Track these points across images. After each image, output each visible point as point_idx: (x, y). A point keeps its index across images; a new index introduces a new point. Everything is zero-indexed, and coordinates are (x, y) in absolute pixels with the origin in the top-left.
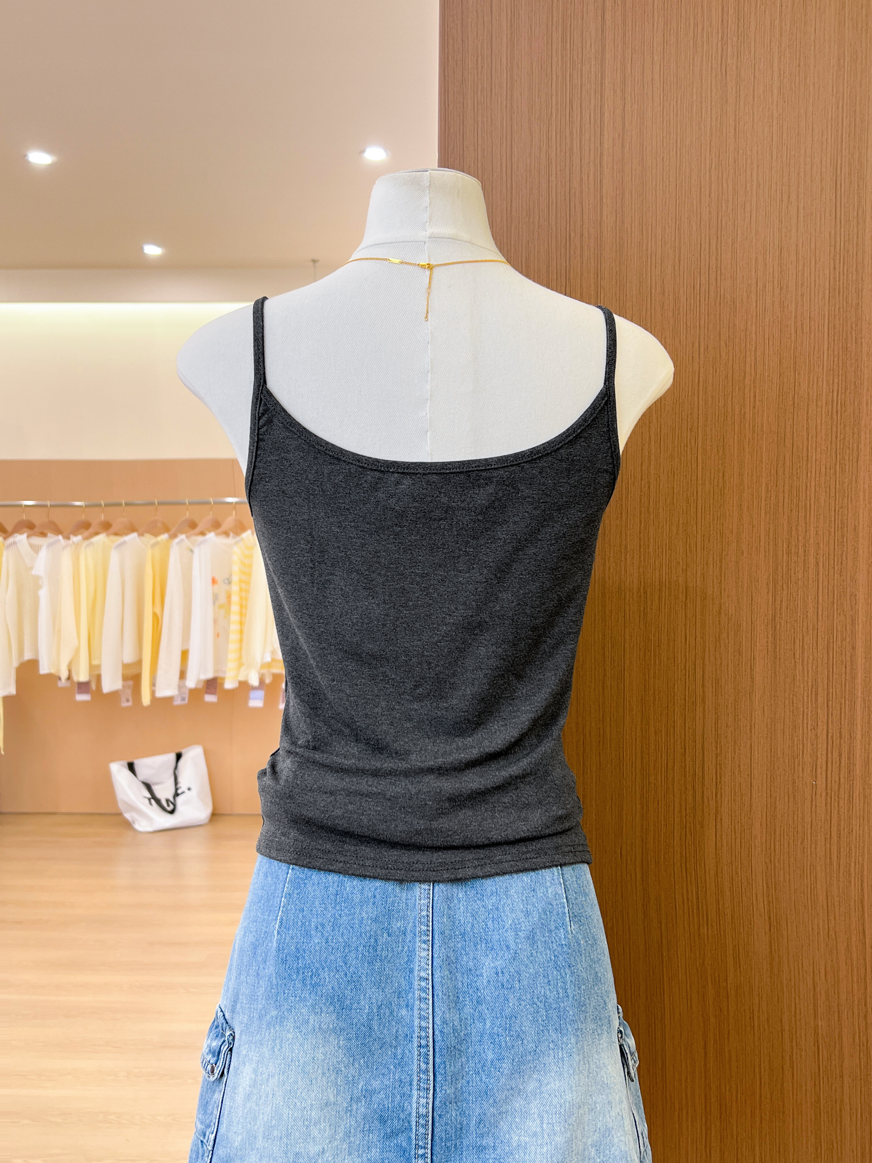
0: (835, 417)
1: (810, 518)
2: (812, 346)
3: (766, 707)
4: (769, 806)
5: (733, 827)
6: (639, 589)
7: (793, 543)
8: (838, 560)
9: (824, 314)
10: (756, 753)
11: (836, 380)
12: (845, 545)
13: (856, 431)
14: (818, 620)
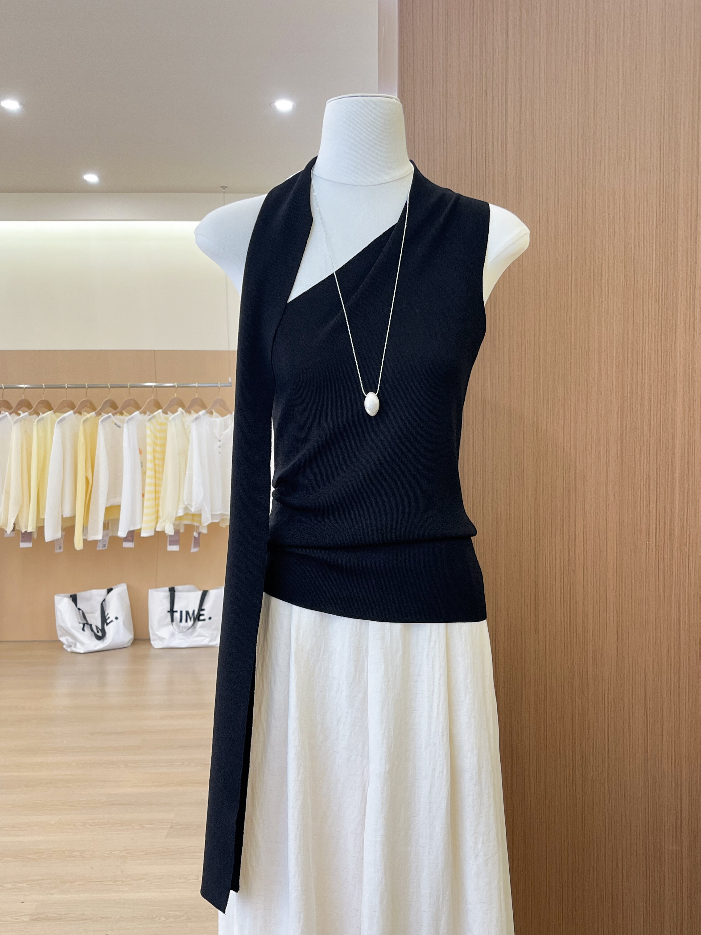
0: (661, 303)
1: (645, 370)
2: (645, 256)
3: (616, 494)
4: (618, 558)
5: (595, 573)
6: (533, 417)
7: (634, 386)
8: (663, 397)
9: (653, 235)
10: (610, 523)
11: (661, 279)
12: (668, 387)
13: (674, 312)
14: (650, 436)
